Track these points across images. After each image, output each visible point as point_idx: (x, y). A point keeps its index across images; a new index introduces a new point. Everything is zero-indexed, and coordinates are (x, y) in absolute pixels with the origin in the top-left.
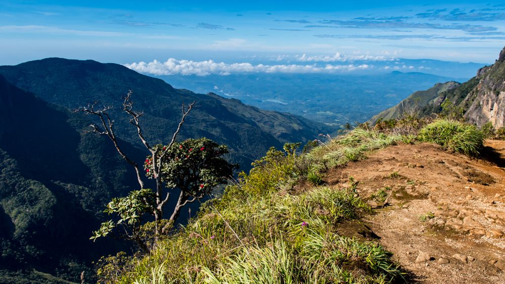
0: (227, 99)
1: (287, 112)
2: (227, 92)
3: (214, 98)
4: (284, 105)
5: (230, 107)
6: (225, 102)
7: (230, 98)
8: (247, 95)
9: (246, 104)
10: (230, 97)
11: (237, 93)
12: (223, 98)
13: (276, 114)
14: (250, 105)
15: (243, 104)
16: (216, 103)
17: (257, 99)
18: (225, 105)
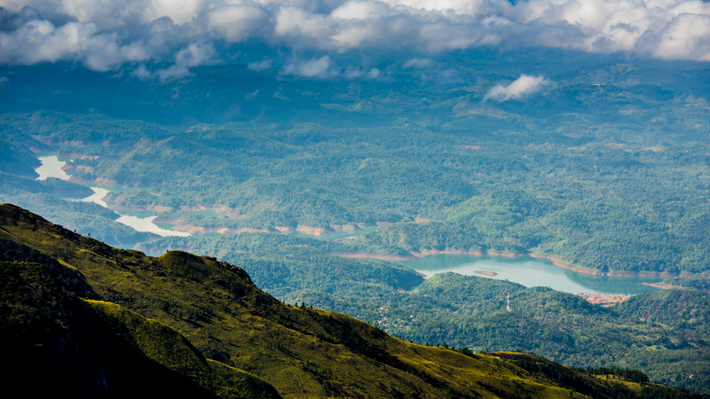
0: (132, 261)
1: (622, 364)
2: (140, 206)
3: (26, 252)
4: (598, 310)
5: (158, 319)
6: (121, 280)
7: (159, 254)
8: (305, 230)
9: (292, 299)
10: (162, 241)
11: (221, 211)
12: (103, 250)
13: (529, 381)
14: (325, 310)
15: (266, 304)
16: (38, 289)
17: (381, 257)
18: (111, 307)
